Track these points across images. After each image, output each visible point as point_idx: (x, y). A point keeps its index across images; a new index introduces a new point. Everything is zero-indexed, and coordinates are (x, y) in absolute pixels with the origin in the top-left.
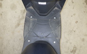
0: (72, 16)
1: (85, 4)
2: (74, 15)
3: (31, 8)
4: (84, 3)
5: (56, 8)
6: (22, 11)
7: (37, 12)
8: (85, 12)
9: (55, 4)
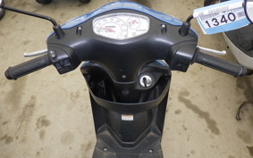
0: (188, 156)
1: (210, 131)
2: (192, 152)
3: (107, 133)
4: (207, 131)
5: (151, 133)
6: (83, 146)
7: (117, 140)
8: (212, 147)
9: (148, 126)
